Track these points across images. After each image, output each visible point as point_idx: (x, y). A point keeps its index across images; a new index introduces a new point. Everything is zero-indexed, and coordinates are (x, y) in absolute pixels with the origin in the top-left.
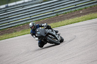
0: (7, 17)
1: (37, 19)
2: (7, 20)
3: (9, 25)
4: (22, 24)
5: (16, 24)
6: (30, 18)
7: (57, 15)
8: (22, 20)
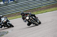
1: (46, 5)
4: (36, 8)
5: (33, 8)
6: (41, 4)
8: (37, 5)
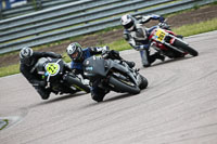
0: (83, 11)
2: (84, 16)
3: (87, 28)
7: (196, 8)
